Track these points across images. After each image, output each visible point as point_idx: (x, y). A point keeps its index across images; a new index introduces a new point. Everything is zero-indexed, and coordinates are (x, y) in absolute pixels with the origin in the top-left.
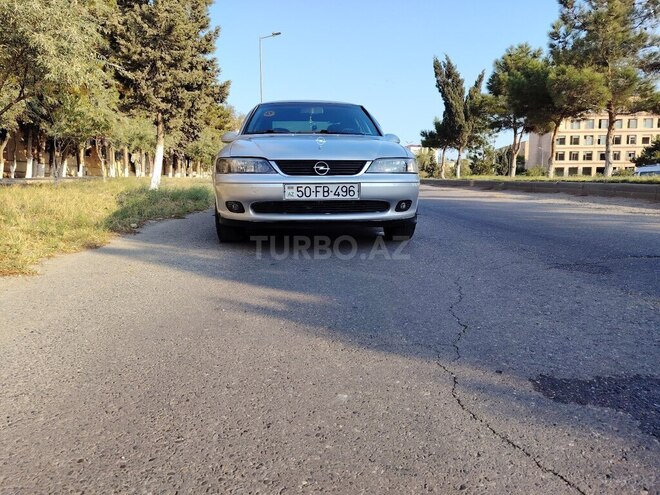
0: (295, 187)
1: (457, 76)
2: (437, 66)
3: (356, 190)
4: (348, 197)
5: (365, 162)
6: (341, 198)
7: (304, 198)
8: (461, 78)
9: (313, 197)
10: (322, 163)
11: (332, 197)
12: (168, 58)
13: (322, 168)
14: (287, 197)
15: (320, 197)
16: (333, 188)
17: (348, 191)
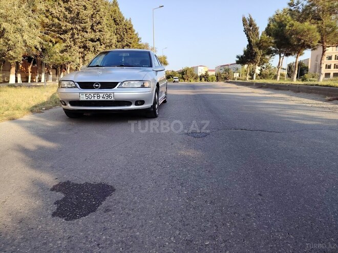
0: (84, 94)
1: (255, 25)
2: (244, 20)
3: (112, 96)
4: (109, 99)
5: (118, 83)
6: (105, 99)
7: (89, 99)
8: (257, 26)
9: (93, 99)
10: (97, 83)
11: (101, 99)
12: (79, 28)
13: (97, 86)
14: (81, 99)
15: (96, 99)
16: (101, 95)
17: (109, 96)
